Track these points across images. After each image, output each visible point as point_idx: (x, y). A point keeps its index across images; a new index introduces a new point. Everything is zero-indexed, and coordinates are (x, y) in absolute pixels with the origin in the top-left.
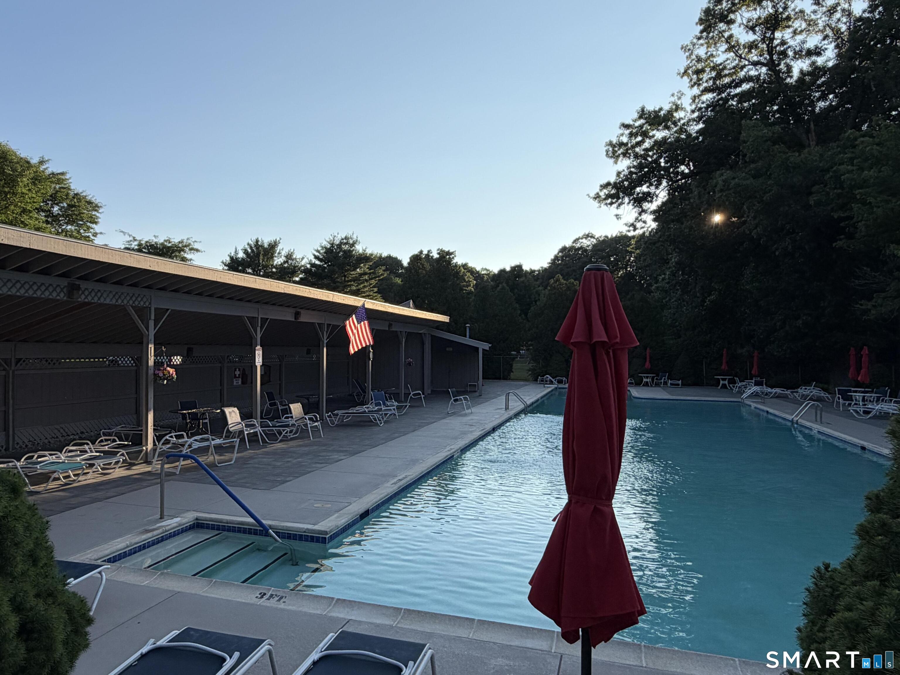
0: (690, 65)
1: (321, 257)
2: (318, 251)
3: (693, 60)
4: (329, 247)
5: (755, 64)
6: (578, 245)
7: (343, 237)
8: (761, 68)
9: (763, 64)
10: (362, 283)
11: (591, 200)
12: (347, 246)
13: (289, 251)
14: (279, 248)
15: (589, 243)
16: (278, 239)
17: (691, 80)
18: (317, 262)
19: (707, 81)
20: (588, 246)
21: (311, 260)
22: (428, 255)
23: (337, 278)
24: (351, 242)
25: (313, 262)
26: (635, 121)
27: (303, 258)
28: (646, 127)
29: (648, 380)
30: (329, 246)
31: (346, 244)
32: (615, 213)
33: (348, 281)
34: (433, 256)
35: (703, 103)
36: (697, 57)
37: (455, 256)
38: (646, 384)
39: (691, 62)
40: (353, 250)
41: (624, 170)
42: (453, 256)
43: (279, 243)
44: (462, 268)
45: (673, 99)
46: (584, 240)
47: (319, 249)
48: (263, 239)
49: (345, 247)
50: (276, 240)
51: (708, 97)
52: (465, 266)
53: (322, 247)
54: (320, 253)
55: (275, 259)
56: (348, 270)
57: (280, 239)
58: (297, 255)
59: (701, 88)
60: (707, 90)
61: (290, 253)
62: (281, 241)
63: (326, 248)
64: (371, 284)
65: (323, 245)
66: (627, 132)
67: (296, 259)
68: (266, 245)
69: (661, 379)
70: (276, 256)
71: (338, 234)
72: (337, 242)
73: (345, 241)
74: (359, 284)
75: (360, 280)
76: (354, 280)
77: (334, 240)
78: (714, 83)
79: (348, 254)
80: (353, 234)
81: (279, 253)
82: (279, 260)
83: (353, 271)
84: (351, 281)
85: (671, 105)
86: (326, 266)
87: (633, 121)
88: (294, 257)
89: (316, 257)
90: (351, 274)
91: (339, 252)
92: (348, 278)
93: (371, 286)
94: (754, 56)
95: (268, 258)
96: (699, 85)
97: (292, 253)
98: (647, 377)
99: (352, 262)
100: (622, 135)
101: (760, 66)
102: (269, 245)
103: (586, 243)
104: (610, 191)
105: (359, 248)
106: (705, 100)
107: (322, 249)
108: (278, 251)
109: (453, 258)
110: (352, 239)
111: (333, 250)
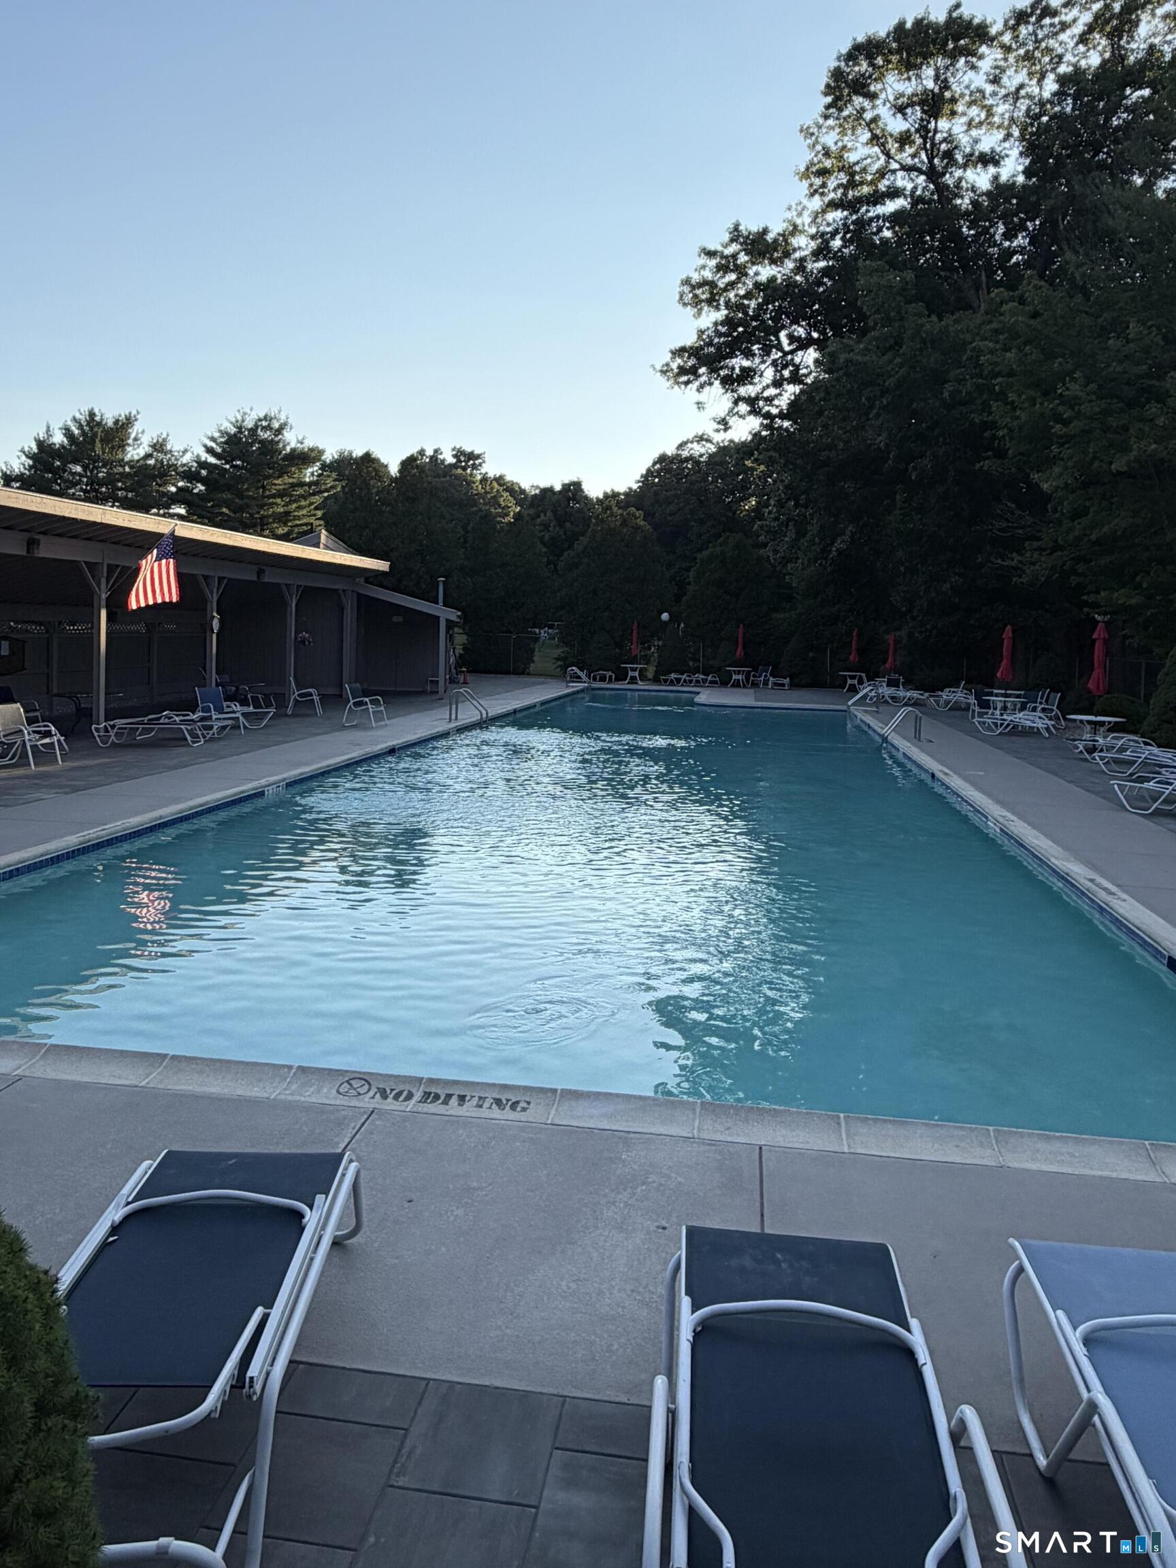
0: (815, 159)
1: (219, 450)
2: (213, 439)
3: (818, 152)
4: (232, 432)
5: (908, 169)
6: (685, 454)
7: (262, 415)
8: (917, 177)
9: (920, 172)
10: (295, 501)
11: (659, 374)
12: (268, 433)
13: (159, 436)
14: (135, 428)
15: (703, 450)
16: (134, 412)
17: (811, 185)
18: (212, 460)
19: (835, 190)
20: (701, 456)
21: (198, 456)
22: (434, 458)
23: (248, 490)
24: (276, 425)
25: (203, 459)
26: (725, 246)
27: (185, 451)
28: (743, 258)
29: (740, 677)
30: (233, 430)
31: (265, 428)
32: (696, 400)
33: (269, 497)
34: (444, 460)
35: (829, 225)
36: (824, 149)
37: (484, 462)
38: (737, 685)
39: (816, 156)
40: (278, 442)
41: (708, 328)
42: (480, 461)
43: (136, 420)
44: (495, 484)
45: (789, 215)
46: (695, 445)
47: (217, 435)
48: (103, 411)
49: (266, 435)
50: (130, 413)
51: (837, 215)
52: (499, 480)
53: (220, 431)
54: (217, 444)
55: (129, 449)
56: (268, 477)
57: (138, 413)
58: (174, 445)
59: (827, 199)
60: (834, 205)
61: (160, 440)
62: (138, 417)
63: (227, 433)
64: (313, 503)
65: (222, 428)
66: (713, 263)
67: (171, 451)
68: (110, 423)
69: (760, 676)
70: (129, 445)
71: (251, 409)
72: (249, 424)
73: (264, 423)
74: (291, 502)
75: (292, 496)
76: (281, 494)
77: (243, 421)
78: (845, 194)
79: (269, 448)
80: (280, 412)
81: (136, 439)
82: (135, 452)
83: (278, 478)
84: (274, 496)
85: (785, 225)
86: (227, 466)
87: (723, 246)
88: (169, 447)
89: (210, 451)
90: (275, 485)
91: (252, 445)
92: (269, 490)
93: (313, 507)
94: (906, 156)
95: (113, 448)
96: (822, 194)
97: (165, 440)
98: (739, 673)
99: (275, 463)
100: (704, 267)
101: (916, 174)
102: (116, 422)
103: (697, 449)
104: (686, 362)
105: (291, 440)
106: (831, 221)
107: (223, 437)
108: (133, 436)
109: (480, 465)
110: (278, 420)
111: (241, 439)
